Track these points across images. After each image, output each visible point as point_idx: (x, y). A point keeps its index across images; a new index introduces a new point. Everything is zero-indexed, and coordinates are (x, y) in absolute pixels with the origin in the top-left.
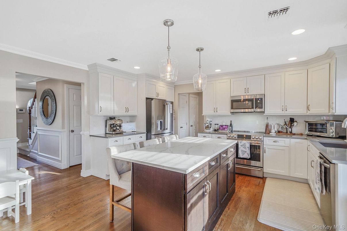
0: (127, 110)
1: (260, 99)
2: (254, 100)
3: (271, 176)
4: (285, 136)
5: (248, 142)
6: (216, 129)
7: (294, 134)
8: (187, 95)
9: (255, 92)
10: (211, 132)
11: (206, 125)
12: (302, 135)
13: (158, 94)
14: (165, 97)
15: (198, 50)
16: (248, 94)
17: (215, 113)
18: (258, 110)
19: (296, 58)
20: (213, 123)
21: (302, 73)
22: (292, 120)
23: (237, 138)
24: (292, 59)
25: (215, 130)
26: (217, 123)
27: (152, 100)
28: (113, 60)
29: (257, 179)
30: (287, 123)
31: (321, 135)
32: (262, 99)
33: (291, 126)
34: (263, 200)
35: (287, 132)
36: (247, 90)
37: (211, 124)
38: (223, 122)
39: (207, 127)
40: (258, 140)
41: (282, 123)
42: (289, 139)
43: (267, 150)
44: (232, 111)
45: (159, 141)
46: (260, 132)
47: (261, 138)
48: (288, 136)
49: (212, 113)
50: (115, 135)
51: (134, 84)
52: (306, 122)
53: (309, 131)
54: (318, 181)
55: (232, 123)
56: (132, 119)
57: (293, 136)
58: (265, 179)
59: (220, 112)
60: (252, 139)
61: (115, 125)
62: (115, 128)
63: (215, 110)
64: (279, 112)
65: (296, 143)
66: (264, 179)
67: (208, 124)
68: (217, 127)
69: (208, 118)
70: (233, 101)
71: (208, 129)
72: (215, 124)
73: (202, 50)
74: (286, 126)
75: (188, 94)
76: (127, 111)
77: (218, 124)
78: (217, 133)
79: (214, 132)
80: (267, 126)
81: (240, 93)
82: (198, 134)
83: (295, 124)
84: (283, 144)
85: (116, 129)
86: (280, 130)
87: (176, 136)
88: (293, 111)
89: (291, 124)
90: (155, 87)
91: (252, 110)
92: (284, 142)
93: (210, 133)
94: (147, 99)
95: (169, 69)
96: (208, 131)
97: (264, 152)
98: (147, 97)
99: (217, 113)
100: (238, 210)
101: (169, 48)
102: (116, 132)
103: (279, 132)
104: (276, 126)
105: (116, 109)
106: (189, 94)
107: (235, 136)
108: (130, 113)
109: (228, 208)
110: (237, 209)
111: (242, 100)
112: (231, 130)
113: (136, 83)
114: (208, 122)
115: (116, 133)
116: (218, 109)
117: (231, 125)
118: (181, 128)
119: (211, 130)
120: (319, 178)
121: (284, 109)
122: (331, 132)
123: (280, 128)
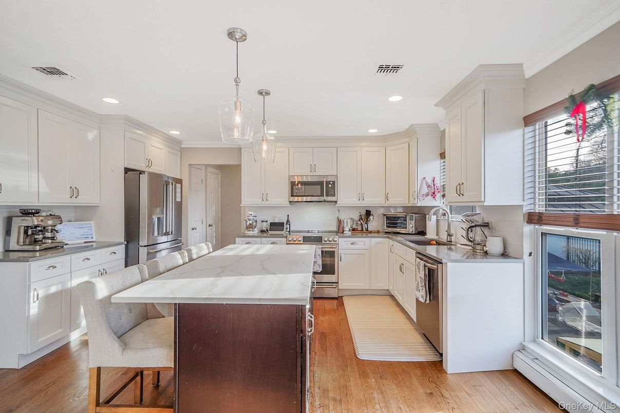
0: (75, 192)
1: (331, 183)
2: (325, 183)
3: (348, 293)
4: (359, 235)
5: (319, 246)
6: (263, 229)
7: (371, 232)
8: (203, 168)
9: (324, 171)
10: (256, 235)
11: (248, 223)
12: (378, 232)
13: (150, 163)
14: (162, 169)
15: (260, 93)
16: (315, 174)
17: (264, 202)
18: (329, 199)
19: (376, 131)
20: (259, 219)
21: (380, 151)
22: (368, 213)
23: (302, 242)
24: (373, 131)
25: (262, 231)
26: (265, 218)
27: (140, 173)
28: (53, 71)
29: (331, 301)
30: (363, 217)
31: (401, 232)
32: (334, 182)
33: (367, 220)
34: (352, 329)
35: (362, 230)
36: (313, 167)
37: (256, 221)
38: (275, 217)
39: (250, 227)
40: (333, 242)
41: (356, 218)
42: (369, 239)
43: (343, 256)
44: (292, 199)
45: (183, 258)
46: (329, 232)
47: (336, 239)
48: (364, 235)
49: (258, 202)
50: (43, 252)
51: (91, 135)
52: (384, 215)
53: (388, 227)
54: (420, 288)
55: (289, 218)
56: (84, 213)
57: (369, 235)
58: (341, 298)
59: (272, 201)
60: (323, 242)
61: (40, 229)
62: (40, 237)
63: (265, 197)
64: (354, 201)
65: (378, 243)
66: (339, 299)
67: (251, 222)
68: (265, 226)
69: (252, 211)
70: (293, 184)
71: (251, 229)
72: (262, 221)
73: (268, 94)
74: (362, 222)
75: (204, 166)
76: (74, 196)
77: (267, 221)
78: (265, 235)
79: (260, 234)
80: (340, 222)
81: (303, 172)
82: (236, 239)
83: (371, 217)
84: (362, 246)
85: (44, 238)
86: (355, 227)
87: (207, 245)
88: (373, 200)
89: (368, 217)
90: (145, 147)
91: (322, 199)
92: (363, 242)
93: (253, 236)
94: (127, 170)
95: (238, 120)
96: (251, 233)
97: (339, 259)
98: (126, 166)
99: (268, 202)
100: (329, 351)
101: (237, 81)
102: (44, 246)
103: (354, 230)
104: (349, 221)
105: (44, 189)
106: (207, 166)
107: (300, 239)
108: (83, 200)
109: (313, 352)
110: (326, 350)
111: (297, 182)
112: (288, 230)
113: (95, 132)
114: (251, 218)
115: (46, 249)
116: (269, 196)
117: (288, 221)
118: (193, 229)
119: (256, 232)
120: (423, 284)
121: (361, 198)
122: (411, 226)
123: (355, 225)
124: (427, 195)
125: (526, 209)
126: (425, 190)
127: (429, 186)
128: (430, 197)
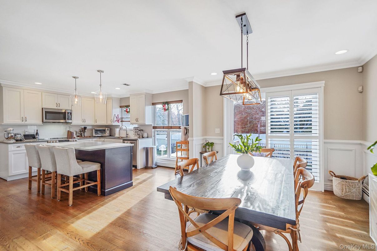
1: (69, 113)
2: (67, 113)
4: (81, 138)
6: (19, 139)
7: (86, 137)
9: (64, 107)
10: (13, 142)
12: (90, 137)
16: (59, 108)
17: (23, 122)
21: (92, 101)
22: (85, 128)
31: (103, 136)
32: (71, 113)
33: (84, 132)
36: (58, 105)
39: (10, 138)
44: (46, 121)
47: (77, 140)
48: (83, 138)
49: (19, 122)
52: (94, 129)
53: (95, 134)
55: (38, 132)
59: (29, 122)
63: (24, 120)
64: (81, 123)
67: (11, 134)
68: (19, 137)
74: (82, 132)
77: (22, 134)
83: (86, 130)
88: (90, 122)
91: (64, 121)
99: (26, 123)
103: (78, 136)
121: (84, 121)
122: (107, 133)
123: (78, 134)
124: (116, 121)
125: (153, 125)
126: (115, 119)
127: (117, 118)
128: (117, 121)
